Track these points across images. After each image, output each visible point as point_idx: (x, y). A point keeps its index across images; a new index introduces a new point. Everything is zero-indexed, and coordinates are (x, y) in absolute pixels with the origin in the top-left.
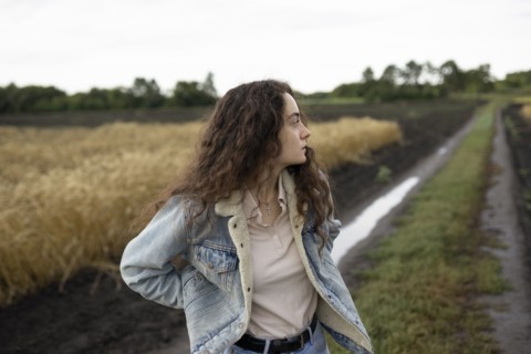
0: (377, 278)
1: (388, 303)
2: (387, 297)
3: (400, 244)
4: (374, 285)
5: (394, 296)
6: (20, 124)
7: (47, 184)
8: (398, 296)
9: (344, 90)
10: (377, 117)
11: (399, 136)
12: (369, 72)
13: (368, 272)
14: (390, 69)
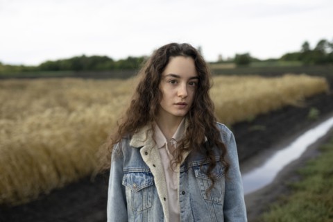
0: (304, 189)
1: (311, 209)
2: (311, 204)
3: (322, 165)
4: (301, 194)
5: (316, 204)
6: (85, 77)
7: (89, 113)
8: (319, 204)
9: (288, 57)
10: (311, 74)
11: (326, 88)
12: (306, 45)
13: (297, 183)
14: (322, 43)
